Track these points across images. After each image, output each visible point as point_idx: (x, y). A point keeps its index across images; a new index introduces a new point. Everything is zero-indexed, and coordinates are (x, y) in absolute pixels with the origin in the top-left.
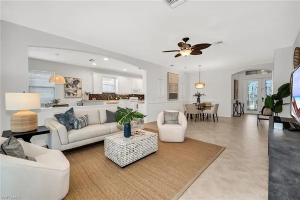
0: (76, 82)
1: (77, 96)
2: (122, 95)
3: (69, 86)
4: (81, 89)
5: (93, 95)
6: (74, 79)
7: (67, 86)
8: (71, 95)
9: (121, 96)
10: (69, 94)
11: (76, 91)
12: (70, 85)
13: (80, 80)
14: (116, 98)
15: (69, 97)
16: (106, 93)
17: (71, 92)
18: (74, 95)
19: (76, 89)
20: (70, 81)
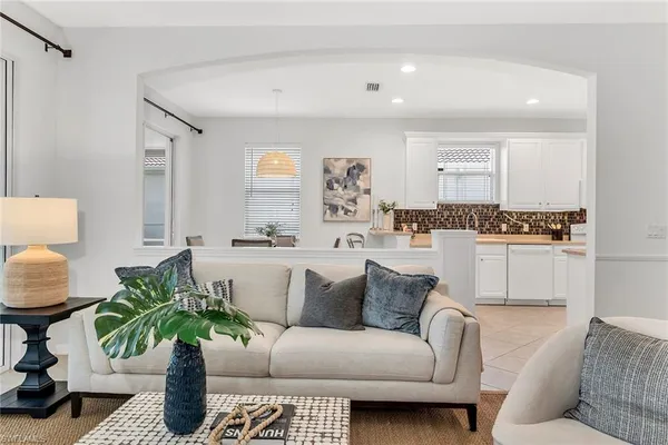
0: (356, 169)
1: (358, 217)
2: (531, 214)
3: (336, 185)
4: (368, 192)
5: (407, 212)
6: (349, 161)
7: (330, 186)
8: (341, 212)
9: (526, 217)
10: (334, 209)
11: (354, 201)
12: (338, 182)
13: (367, 163)
14: (504, 227)
15: (334, 218)
16: (458, 206)
17: (341, 203)
18: (347, 212)
19: (353, 194)
20: (339, 170)
